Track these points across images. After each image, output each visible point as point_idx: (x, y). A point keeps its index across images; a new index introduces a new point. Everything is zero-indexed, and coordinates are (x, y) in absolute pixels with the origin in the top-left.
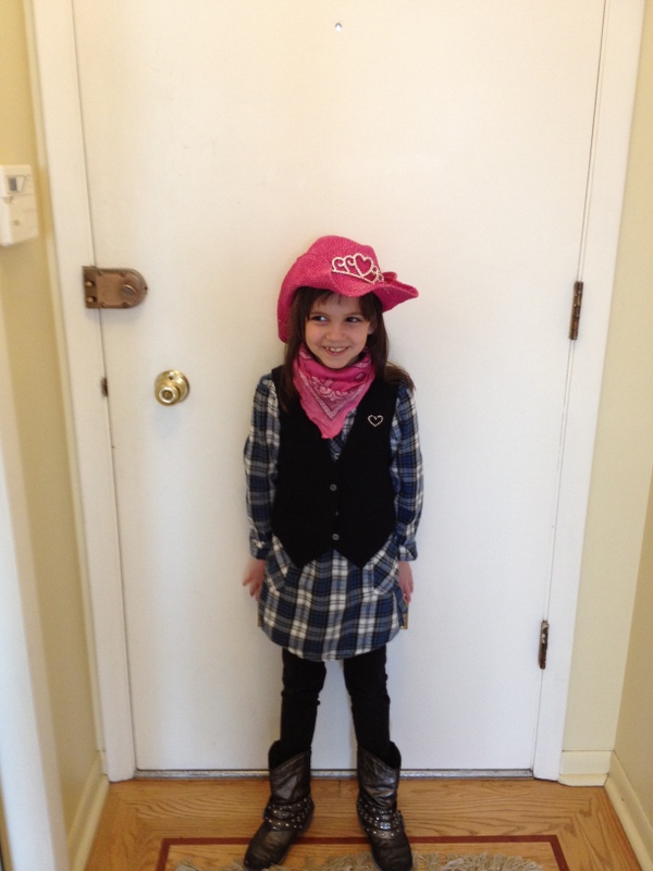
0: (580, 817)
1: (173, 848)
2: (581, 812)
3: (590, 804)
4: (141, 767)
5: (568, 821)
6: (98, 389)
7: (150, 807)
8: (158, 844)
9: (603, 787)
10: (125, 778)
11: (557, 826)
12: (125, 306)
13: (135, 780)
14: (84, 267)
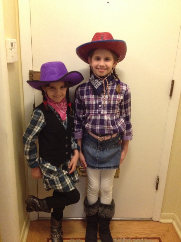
0: (166, 232)
3: (168, 228)
9: (172, 223)
14: (29, 71)
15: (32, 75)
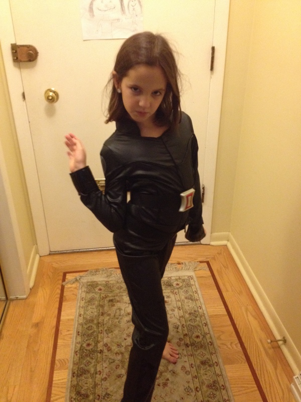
0: (217, 255)
1: (67, 274)
2: (218, 253)
3: (221, 251)
4: (52, 250)
5: (213, 256)
6: (21, 97)
7: (57, 263)
8: (62, 274)
9: (226, 245)
10: (46, 255)
11: (209, 258)
12: (30, 61)
13: (50, 254)
14: (11, 44)
15: (16, 52)
